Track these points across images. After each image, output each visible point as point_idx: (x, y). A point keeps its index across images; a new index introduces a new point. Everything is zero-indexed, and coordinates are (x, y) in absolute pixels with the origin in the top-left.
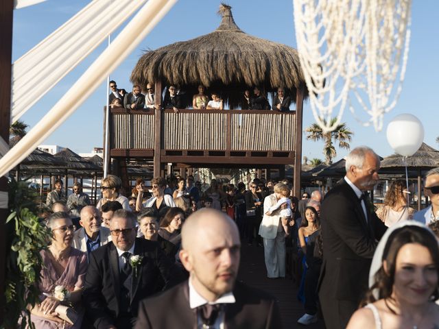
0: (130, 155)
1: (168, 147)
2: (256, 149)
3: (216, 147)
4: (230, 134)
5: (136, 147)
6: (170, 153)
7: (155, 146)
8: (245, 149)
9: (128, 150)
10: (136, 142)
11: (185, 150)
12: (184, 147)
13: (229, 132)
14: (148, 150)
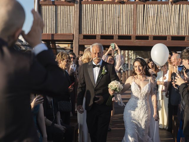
0: (55, 39)
1: (85, 32)
2: (157, 34)
3: (124, 32)
4: (135, 22)
5: (59, 32)
6: (86, 37)
7: (74, 31)
8: (148, 34)
9: (53, 35)
10: (59, 29)
11: (98, 35)
12: (98, 32)
13: (135, 20)
14: (69, 35)
